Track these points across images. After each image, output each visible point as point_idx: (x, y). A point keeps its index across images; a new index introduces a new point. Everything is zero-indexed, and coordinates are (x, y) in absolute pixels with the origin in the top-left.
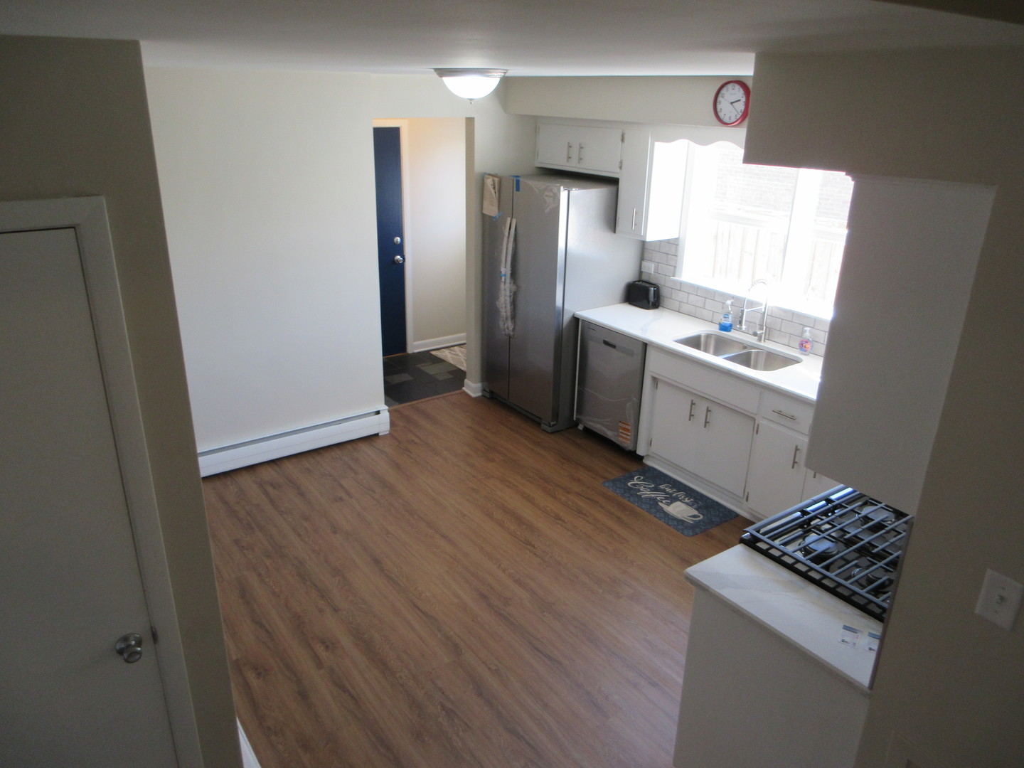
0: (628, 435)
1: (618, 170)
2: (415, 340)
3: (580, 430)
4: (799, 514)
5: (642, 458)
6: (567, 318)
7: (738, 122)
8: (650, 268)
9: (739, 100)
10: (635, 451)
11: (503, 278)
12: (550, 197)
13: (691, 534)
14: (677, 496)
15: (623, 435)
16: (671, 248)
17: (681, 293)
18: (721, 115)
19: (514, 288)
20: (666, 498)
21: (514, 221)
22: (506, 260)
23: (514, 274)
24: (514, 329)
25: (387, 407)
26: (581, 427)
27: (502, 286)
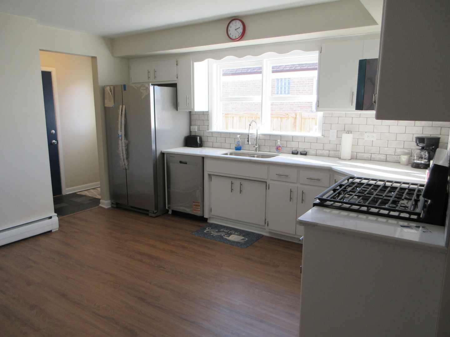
0: (199, 208)
1: (176, 79)
2: (67, 187)
3: (170, 214)
4: (332, 192)
5: (206, 219)
6: (158, 153)
7: (239, 39)
8: (195, 129)
9: (240, 27)
10: (203, 216)
11: (120, 138)
12: (144, 90)
13: (246, 247)
14: (231, 232)
15: (196, 209)
16: (205, 116)
17: (212, 138)
18: (231, 36)
19: (127, 142)
20: (226, 234)
21: (124, 106)
22: (121, 128)
23: (126, 135)
24: (128, 165)
25: (56, 214)
26: (170, 212)
27: (120, 142)
